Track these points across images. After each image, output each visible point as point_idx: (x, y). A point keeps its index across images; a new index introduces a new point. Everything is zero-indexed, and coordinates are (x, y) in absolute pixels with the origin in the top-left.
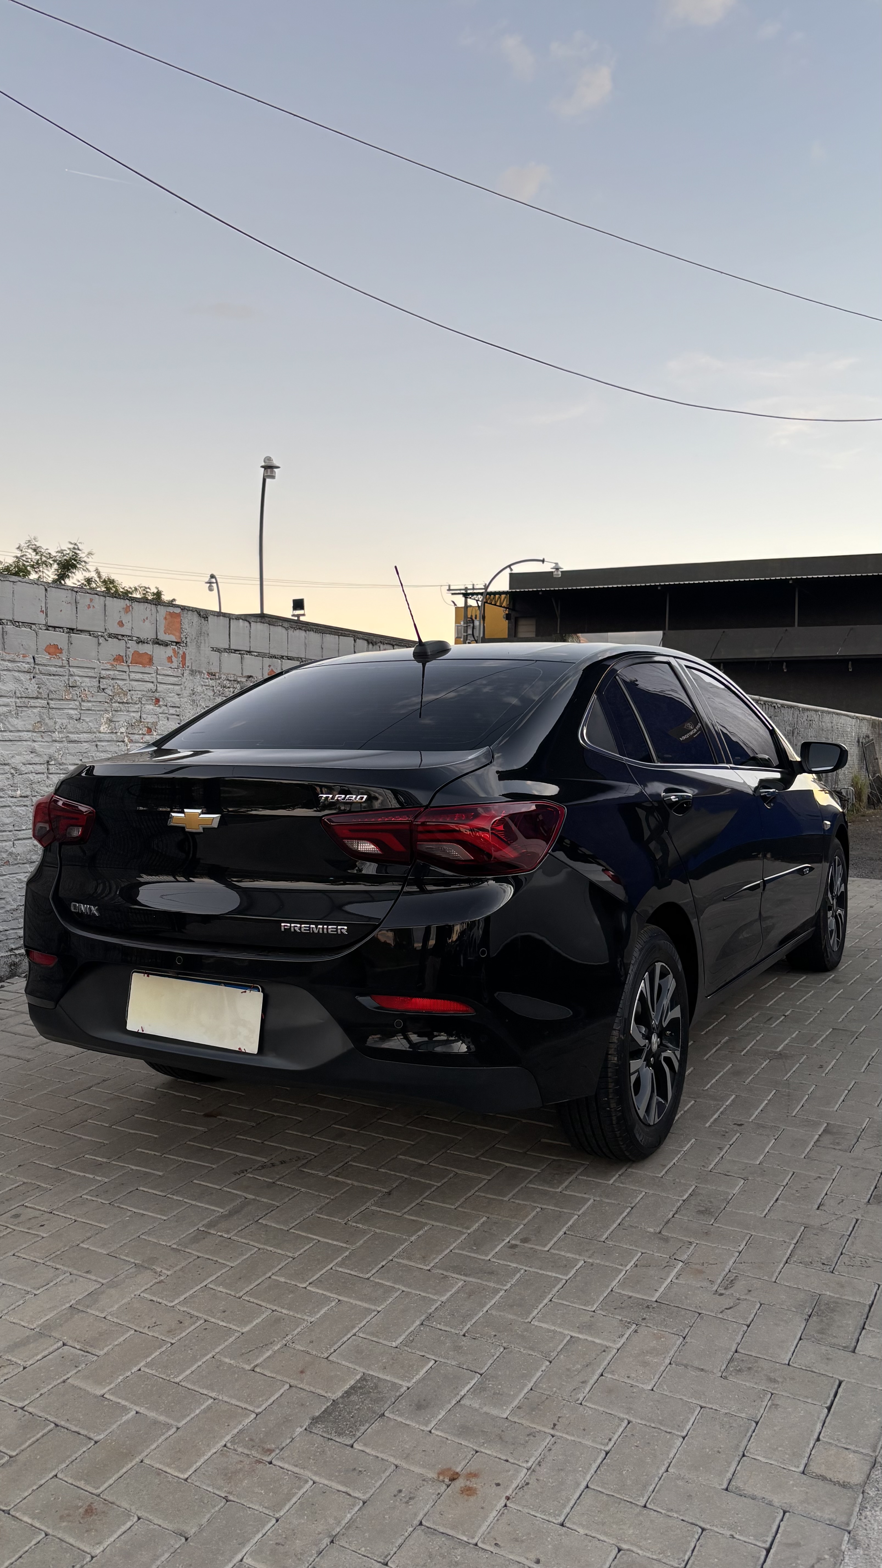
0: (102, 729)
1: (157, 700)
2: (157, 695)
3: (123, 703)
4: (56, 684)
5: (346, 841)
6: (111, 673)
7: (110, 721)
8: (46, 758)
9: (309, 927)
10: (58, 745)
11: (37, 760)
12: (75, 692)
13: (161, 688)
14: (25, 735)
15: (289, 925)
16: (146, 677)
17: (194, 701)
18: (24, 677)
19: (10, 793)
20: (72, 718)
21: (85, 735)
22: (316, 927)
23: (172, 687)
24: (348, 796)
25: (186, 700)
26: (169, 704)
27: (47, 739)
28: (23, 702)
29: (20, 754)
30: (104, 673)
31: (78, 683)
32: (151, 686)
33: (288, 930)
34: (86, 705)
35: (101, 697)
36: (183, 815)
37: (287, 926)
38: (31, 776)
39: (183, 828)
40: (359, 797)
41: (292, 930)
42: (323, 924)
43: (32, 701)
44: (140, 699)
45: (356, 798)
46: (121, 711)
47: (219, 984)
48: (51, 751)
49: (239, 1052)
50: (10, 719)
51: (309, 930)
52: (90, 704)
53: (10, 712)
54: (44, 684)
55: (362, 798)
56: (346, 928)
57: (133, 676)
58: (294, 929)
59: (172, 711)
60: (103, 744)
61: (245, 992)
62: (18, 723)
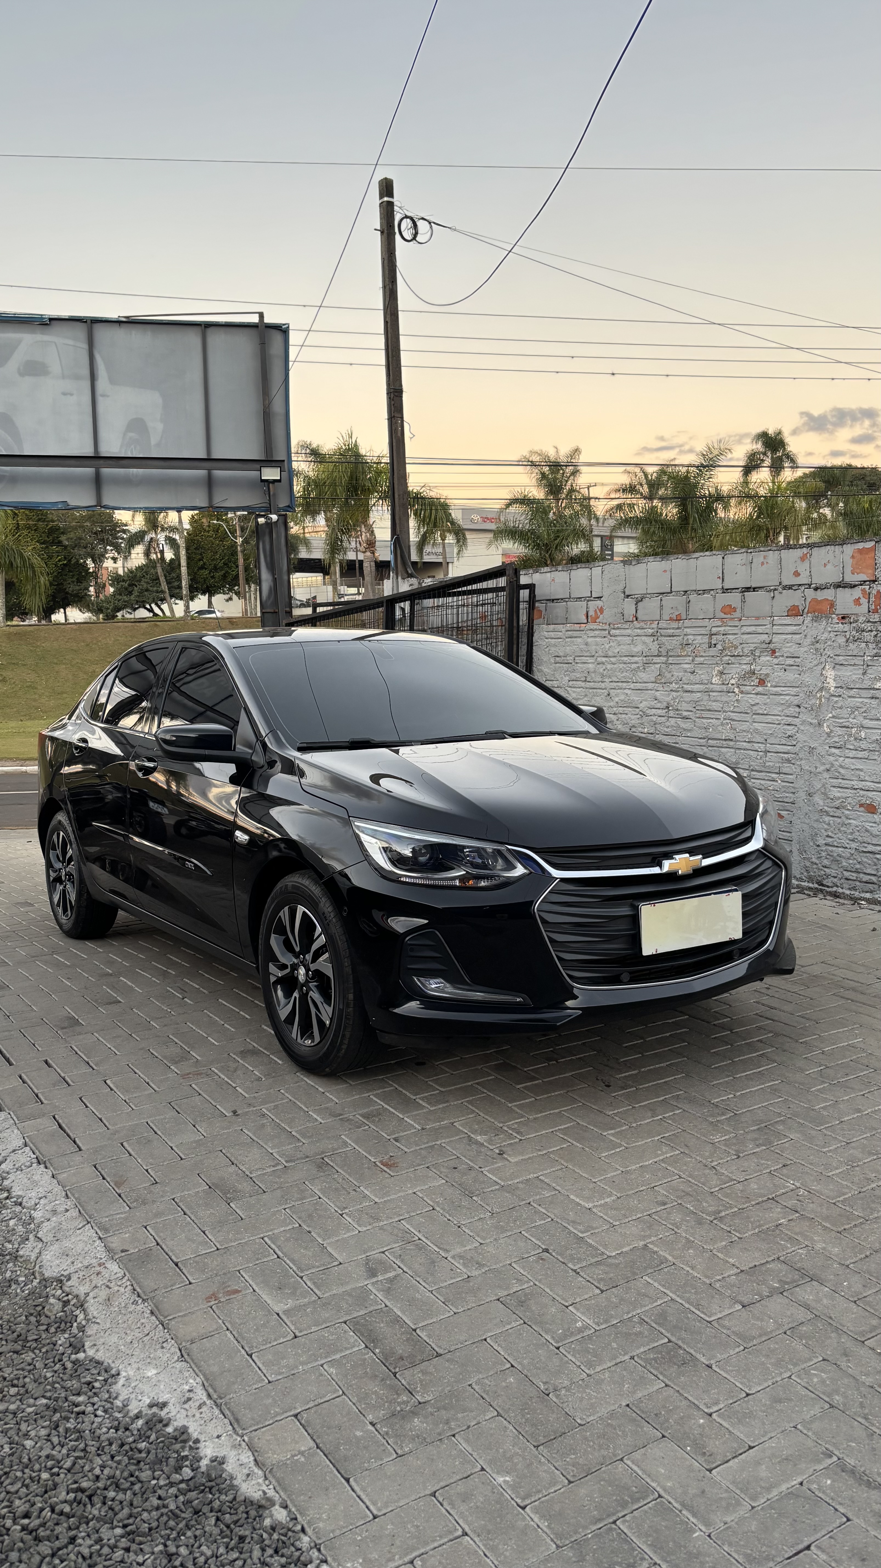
0: (713, 681)
1: (774, 652)
2: (772, 646)
3: (734, 656)
4: (670, 643)
6: (722, 629)
7: (721, 673)
8: (665, 704)
10: (674, 694)
11: (659, 705)
12: (689, 649)
13: (776, 639)
14: (650, 686)
16: (760, 629)
17: (817, 650)
18: (649, 640)
19: (640, 729)
20: (686, 671)
21: (698, 686)
23: (790, 636)
25: (806, 649)
26: (785, 655)
27: (666, 689)
28: (648, 660)
29: (646, 700)
30: (714, 630)
31: (690, 642)
32: (765, 637)
34: (699, 660)
35: (713, 651)
38: (654, 718)
43: (655, 658)
44: (752, 652)
46: (733, 664)
48: (668, 699)
50: (639, 674)
52: (702, 659)
53: (638, 667)
54: (663, 644)
57: (745, 629)
59: (790, 661)
60: (714, 694)
62: (643, 676)
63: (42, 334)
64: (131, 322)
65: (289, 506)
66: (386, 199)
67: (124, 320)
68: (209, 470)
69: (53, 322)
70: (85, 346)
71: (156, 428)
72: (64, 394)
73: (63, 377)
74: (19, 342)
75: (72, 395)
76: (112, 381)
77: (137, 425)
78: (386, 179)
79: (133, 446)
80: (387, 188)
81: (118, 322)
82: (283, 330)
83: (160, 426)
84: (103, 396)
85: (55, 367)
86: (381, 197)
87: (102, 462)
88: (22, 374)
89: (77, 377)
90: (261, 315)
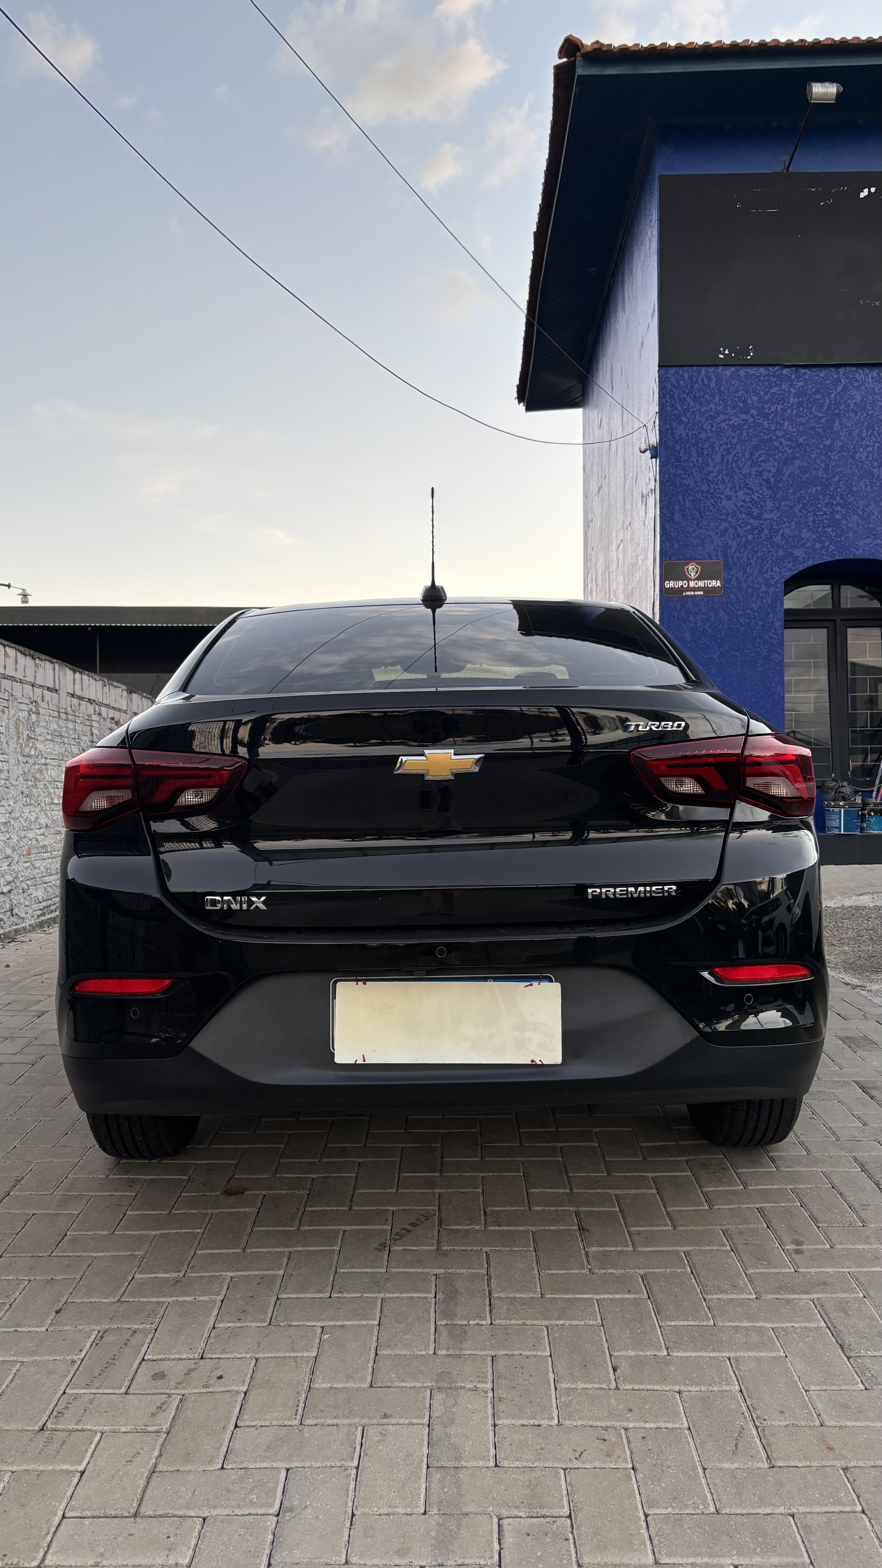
5: (662, 779)
9: (627, 890)
15: (598, 890)
22: (636, 889)
24: (663, 723)
33: (597, 898)
36: (423, 758)
37: (596, 891)
39: (423, 776)
40: (676, 724)
41: (604, 896)
42: (644, 885)
45: (672, 726)
47: (485, 979)
49: (533, 1066)
51: (627, 894)
55: (679, 726)
56: (674, 888)
58: (606, 894)
61: (531, 985)
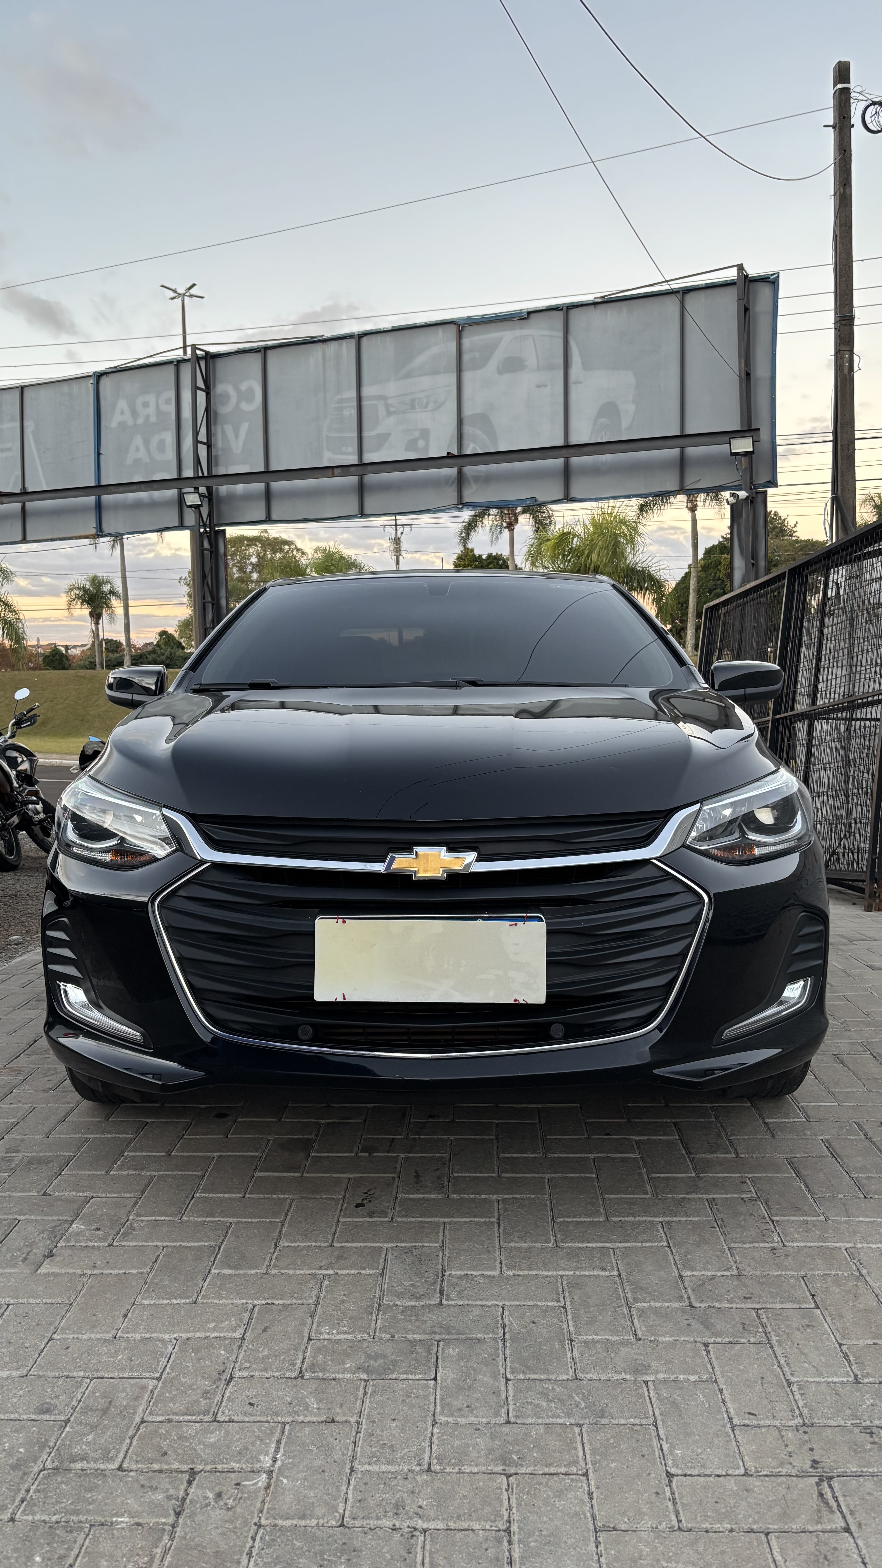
63: (522, 328)
64: (606, 301)
65: (769, 482)
66: (839, 86)
67: (600, 300)
68: (682, 449)
69: (532, 315)
70: (561, 334)
71: (628, 409)
72: (538, 386)
73: (539, 369)
74: (501, 339)
75: (546, 386)
76: (586, 366)
77: (609, 410)
78: (840, 62)
79: (603, 432)
80: (843, 73)
81: (594, 304)
82: (771, 281)
83: (632, 408)
84: (575, 383)
85: (531, 361)
86: (835, 85)
87: (572, 451)
88: (500, 372)
89: (551, 368)
90: (740, 267)
